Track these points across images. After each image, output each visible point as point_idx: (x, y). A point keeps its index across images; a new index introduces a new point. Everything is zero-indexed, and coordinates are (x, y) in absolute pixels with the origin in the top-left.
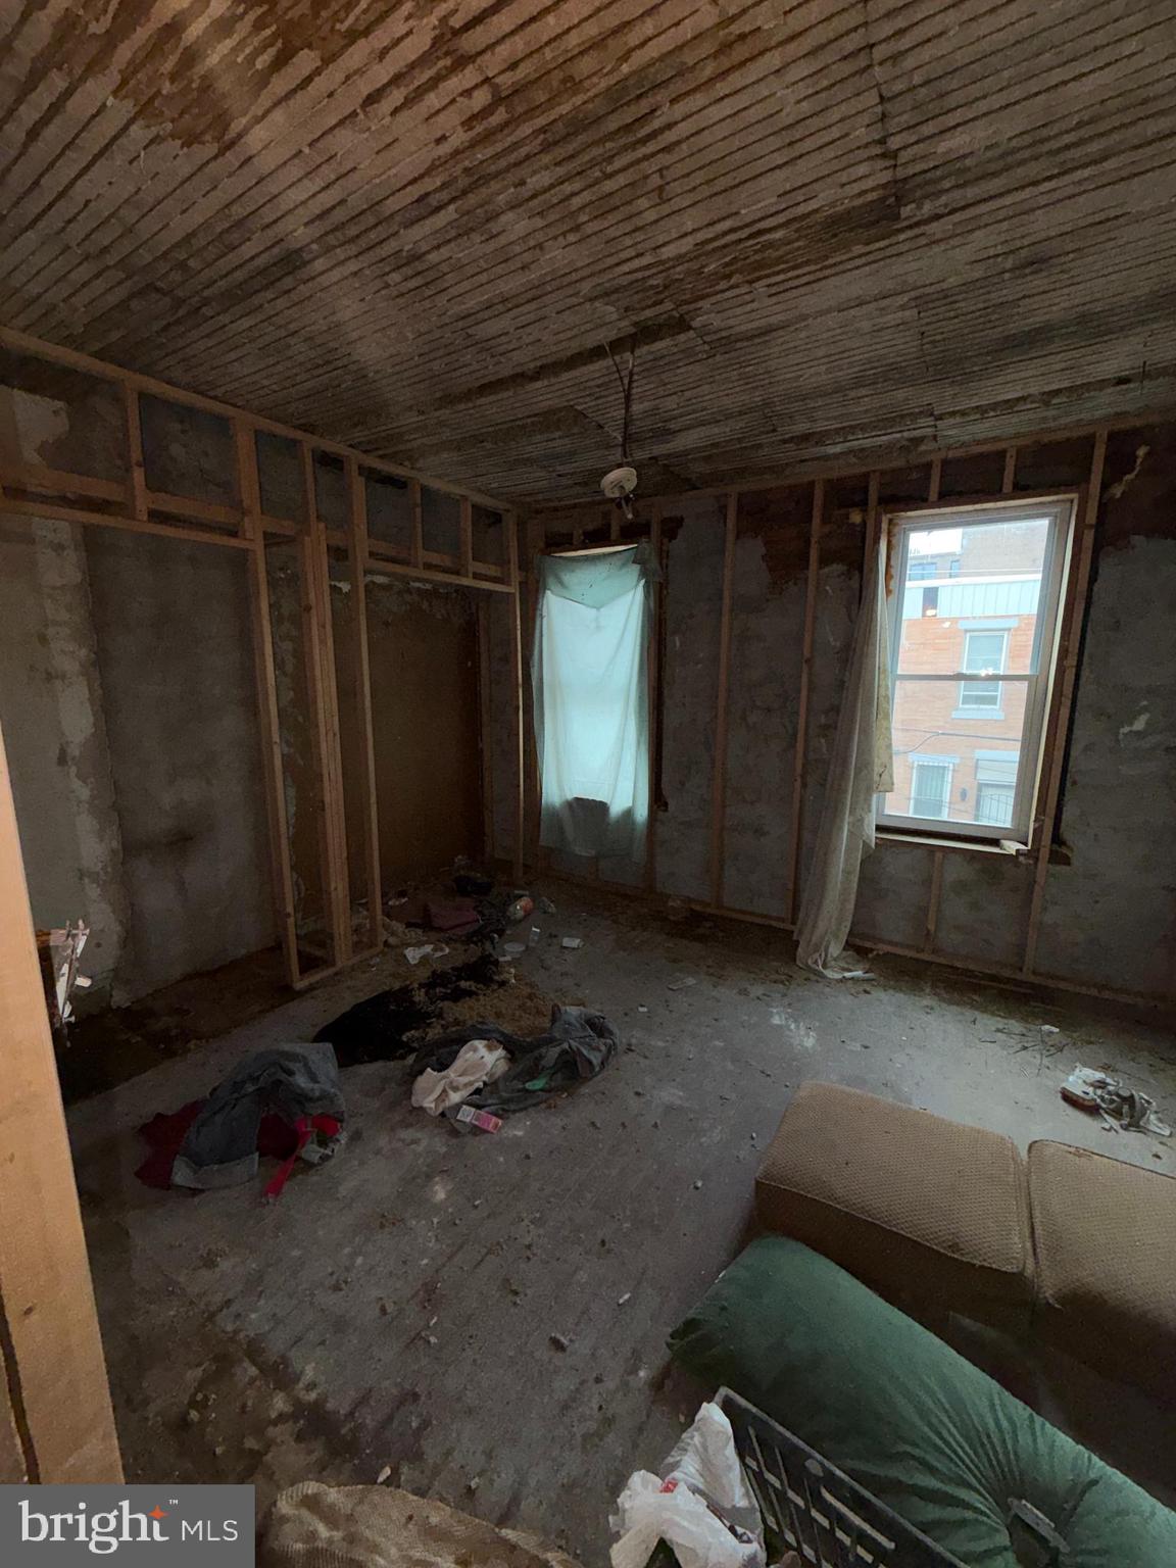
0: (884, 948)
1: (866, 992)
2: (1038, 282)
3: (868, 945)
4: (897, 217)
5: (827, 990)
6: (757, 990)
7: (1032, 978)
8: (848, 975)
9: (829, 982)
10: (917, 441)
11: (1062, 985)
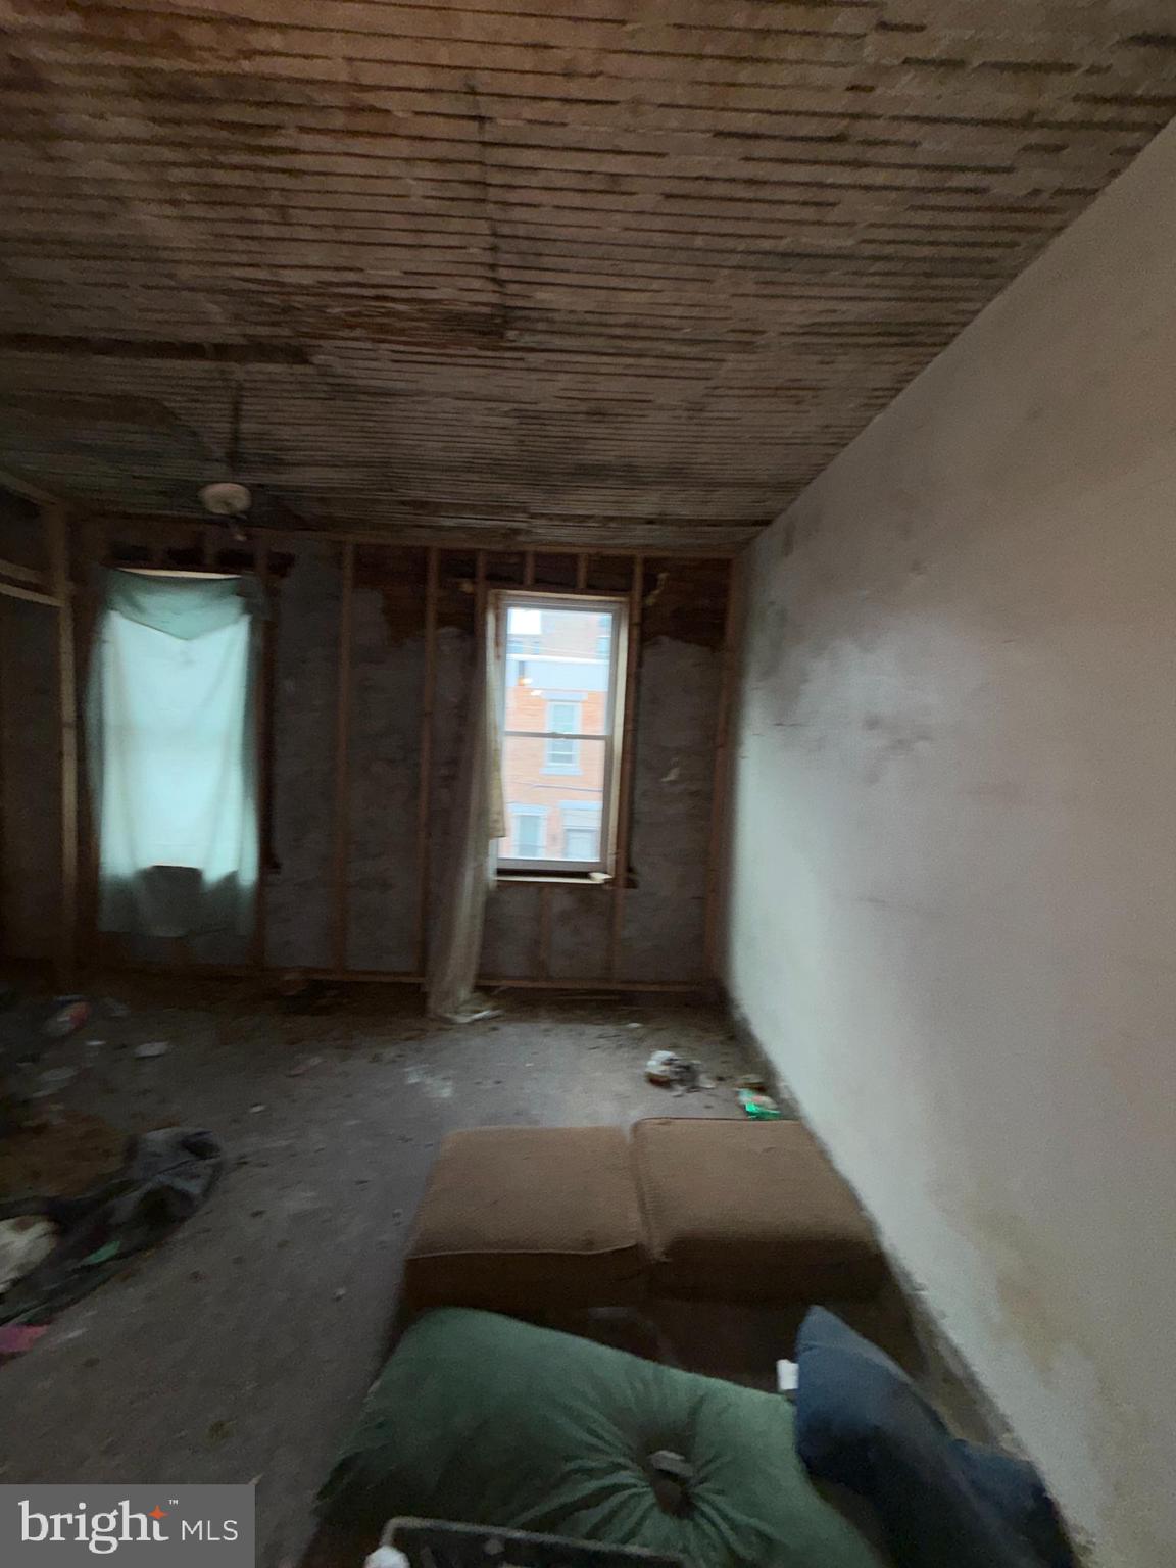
0: (505, 984)
1: (495, 1029)
2: (601, 430)
3: (493, 983)
4: (502, 336)
5: (458, 1035)
6: (390, 1053)
7: (619, 987)
8: (477, 1016)
9: (461, 1027)
10: (516, 531)
11: (640, 988)
